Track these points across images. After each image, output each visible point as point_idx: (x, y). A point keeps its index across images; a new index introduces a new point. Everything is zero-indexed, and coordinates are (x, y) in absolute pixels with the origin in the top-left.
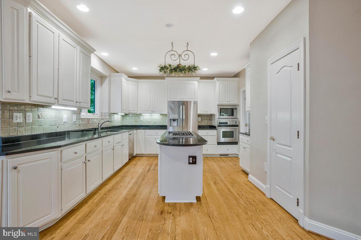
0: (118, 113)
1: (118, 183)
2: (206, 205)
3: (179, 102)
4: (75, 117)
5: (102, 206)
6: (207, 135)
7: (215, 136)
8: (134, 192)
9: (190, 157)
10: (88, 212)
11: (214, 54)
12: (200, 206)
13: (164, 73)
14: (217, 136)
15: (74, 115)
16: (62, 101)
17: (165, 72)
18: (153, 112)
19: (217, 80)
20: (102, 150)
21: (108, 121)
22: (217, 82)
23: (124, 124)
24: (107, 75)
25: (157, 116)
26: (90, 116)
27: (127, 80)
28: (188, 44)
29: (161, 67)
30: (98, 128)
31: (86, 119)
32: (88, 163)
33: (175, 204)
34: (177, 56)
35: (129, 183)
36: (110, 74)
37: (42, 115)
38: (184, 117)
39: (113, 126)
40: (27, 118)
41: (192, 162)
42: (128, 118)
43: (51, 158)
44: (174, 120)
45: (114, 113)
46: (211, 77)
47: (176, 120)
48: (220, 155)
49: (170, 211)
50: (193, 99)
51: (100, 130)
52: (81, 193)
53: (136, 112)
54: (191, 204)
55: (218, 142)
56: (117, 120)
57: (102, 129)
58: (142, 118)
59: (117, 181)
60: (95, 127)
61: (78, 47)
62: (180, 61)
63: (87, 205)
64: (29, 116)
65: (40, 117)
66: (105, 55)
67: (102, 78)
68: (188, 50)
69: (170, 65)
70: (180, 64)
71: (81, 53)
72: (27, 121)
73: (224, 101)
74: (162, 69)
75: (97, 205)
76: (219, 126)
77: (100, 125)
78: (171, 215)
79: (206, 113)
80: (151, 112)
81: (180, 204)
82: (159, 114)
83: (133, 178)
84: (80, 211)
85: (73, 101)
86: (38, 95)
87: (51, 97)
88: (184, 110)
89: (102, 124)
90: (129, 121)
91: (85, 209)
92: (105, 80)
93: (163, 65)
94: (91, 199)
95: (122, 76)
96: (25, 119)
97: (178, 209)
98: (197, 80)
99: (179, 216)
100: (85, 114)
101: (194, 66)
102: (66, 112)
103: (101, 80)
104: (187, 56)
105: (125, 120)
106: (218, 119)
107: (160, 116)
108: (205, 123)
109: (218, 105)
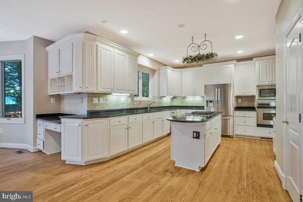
0: (166, 97)
1: (154, 146)
2: (205, 175)
3: (215, 85)
4: (129, 100)
5: (135, 158)
6: (244, 116)
7: (255, 118)
8: (159, 154)
9: (194, 132)
10: (125, 159)
11: (239, 37)
12: (200, 175)
13: (187, 64)
14: (256, 117)
15: (129, 99)
16: (117, 90)
17: (188, 62)
18: (194, 95)
19: (256, 61)
20: (143, 122)
21: (154, 102)
22: (257, 63)
23: (173, 105)
24: (156, 69)
25: (199, 98)
26: (145, 99)
27: (173, 71)
28: (205, 35)
29: (184, 59)
30: (148, 108)
31: (139, 101)
32: (129, 129)
33: (181, 168)
34: (196, 47)
35: (160, 148)
36: (159, 68)
37: (108, 99)
38: (219, 99)
39: (163, 106)
40: (100, 101)
41: (195, 137)
42: (176, 100)
43: (104, 123)
44: (211, 102)
45: (163, 97)
46: (249, 59)
47: (212, 102)
48: (261, 138)
49: (173, 172)
50: (229, 81)
51: (149, 109)
52: (124, 147)
53: (181, 96)
54: (193, 172)
55: (257, 124)
56: (167, 101)
57: (150, 108)
58: (186, 100)
59: (154, 145)
60: (146, 107)
61: (127, 55)
62: (199, 51)
63: (127, 156)
64: (101, 100)
65: (107, 100)
66: (151, 55)
67: (154, 71)
68: (206, 40)
69: (190, 56)
70: (199, 54)
71: (130, 58)
72: (100, 102)
73: (265, 82)
74: (185, 60)
75: (132, 157)
76: (258, 107)
77: (149, 105)
78: (172, 174)
79: (245, 95)
80: (193, 95)
81: (185, 169)
82: (200, 96)
83: (166, 145)
84: (122, 157)
85: (124, 90)
86: (101, 88)
87: (109, 89)
88: (219, 93)
89: (150, 105)
90: (176, 103)
91: (125, 157)
92: (155, 73)
93: (185, 57)
94: (132, 153)
95: (167, 68)
96: (99, 101)
97: (180, 172)
98: (233, 64)
99: (177, 177)
100: (140, 98)
101: (212, 53)
102: (124, 97)
103: (153, 72)
104: (205, 46)
105: (174, 102)
106: (257, 100)
107: (201, 98)
108: (245, 104)
109: (257, 86)
